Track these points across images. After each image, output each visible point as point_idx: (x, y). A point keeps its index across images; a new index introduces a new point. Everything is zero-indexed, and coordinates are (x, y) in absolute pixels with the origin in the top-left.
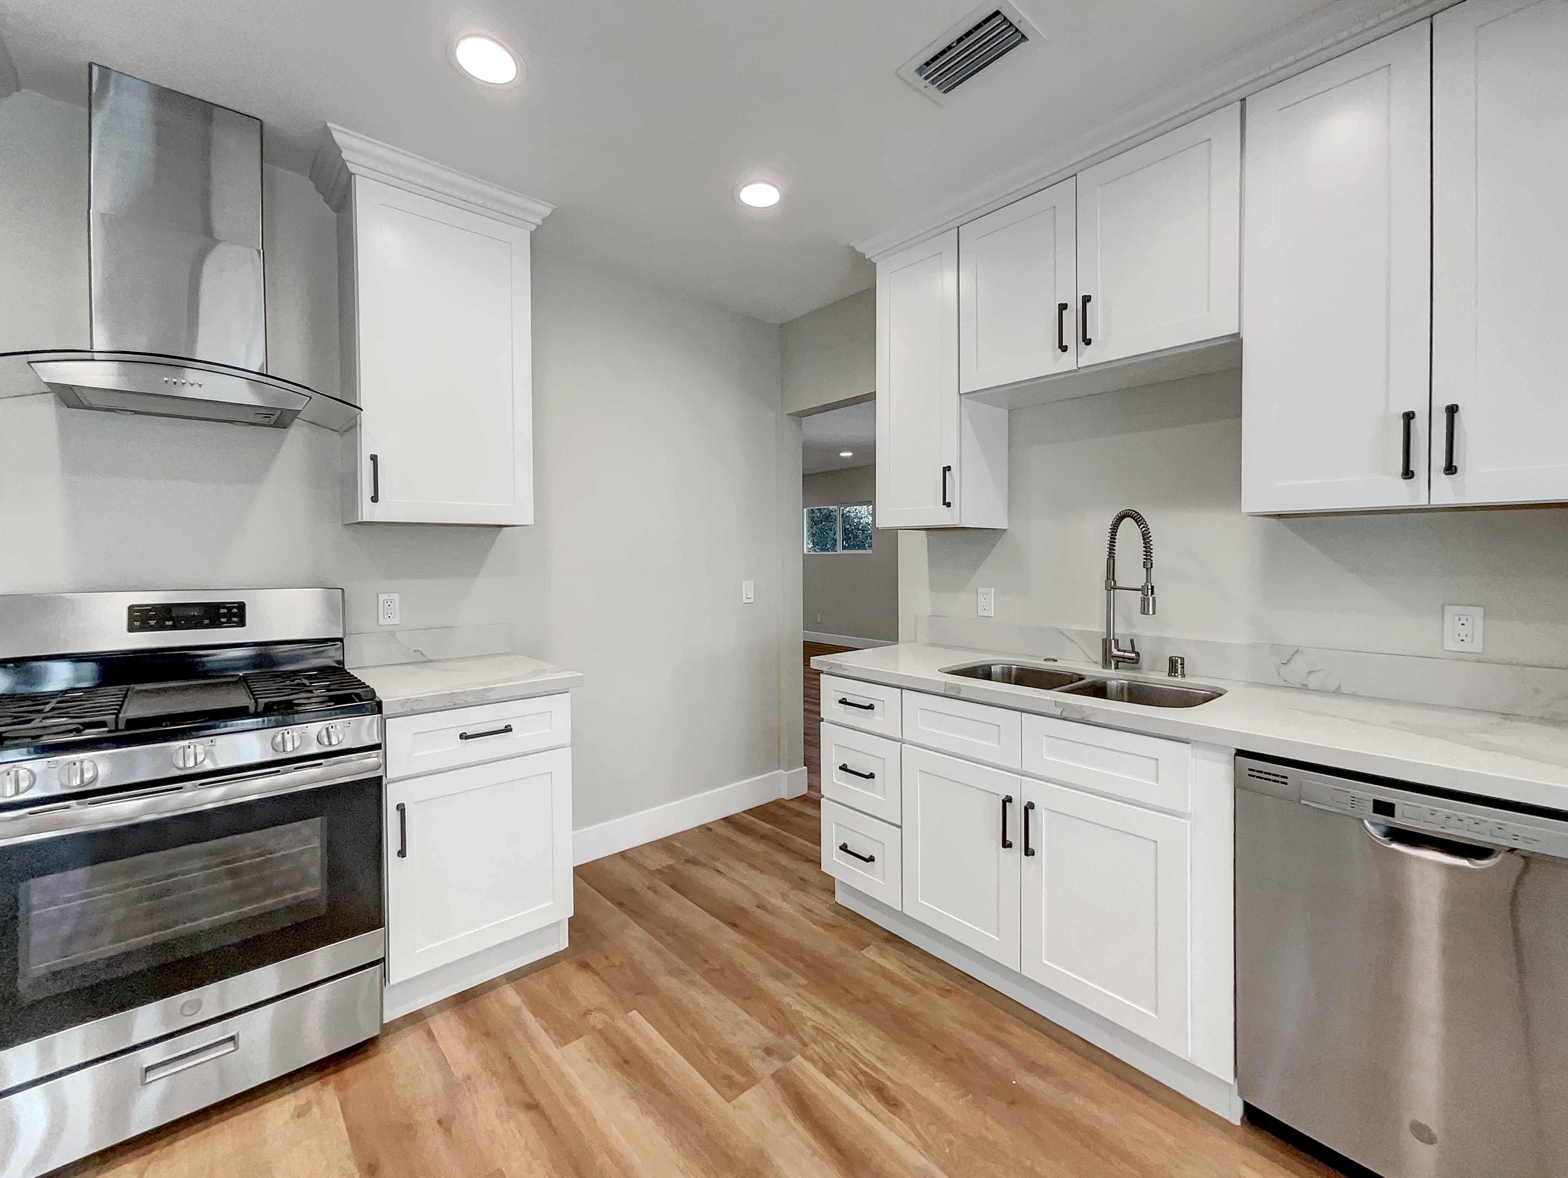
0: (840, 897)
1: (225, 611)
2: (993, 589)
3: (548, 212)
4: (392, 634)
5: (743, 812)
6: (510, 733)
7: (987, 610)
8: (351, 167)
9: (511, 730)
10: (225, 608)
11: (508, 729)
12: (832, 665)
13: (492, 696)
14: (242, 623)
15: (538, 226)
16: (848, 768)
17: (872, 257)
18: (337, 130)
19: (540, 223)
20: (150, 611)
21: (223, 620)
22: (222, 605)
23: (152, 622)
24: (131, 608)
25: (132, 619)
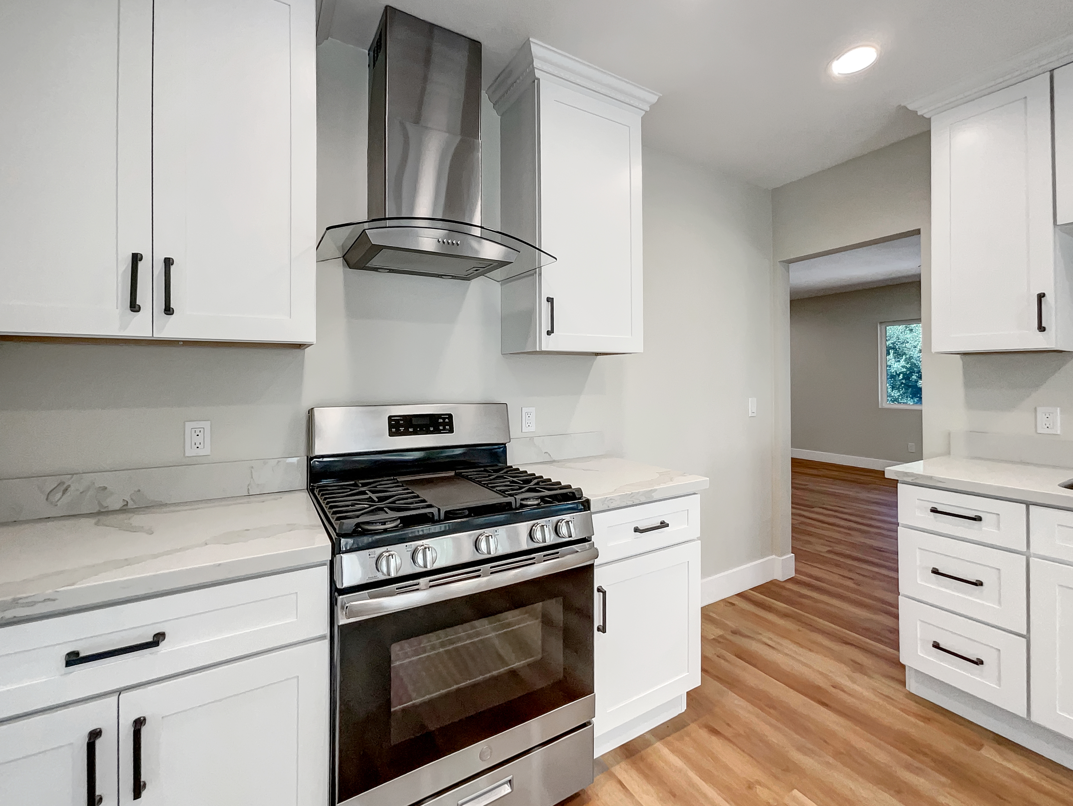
0: (913, 686)
1: (442, 421)
2: (1058, 408)
3: (654, 99)
4: (531, 438)
5: (750, 589)
6: (668, 527)
7: (1051, 429)
8: (538, 74)
9: (667, 525)
10: (441, 418)
11: (663, 525)
12: (906, 474)
13: (656, 496)
14: (451, 431)
15: (646, 112)
16: (940, 571)
17: (925, 113)
18: (535, 43)
19: (648, 109)
20: (401, 420)
21: (441, 428)
22: (439, 416)
23: (402, 429)
24: (390, 418)
25: (391, 427)
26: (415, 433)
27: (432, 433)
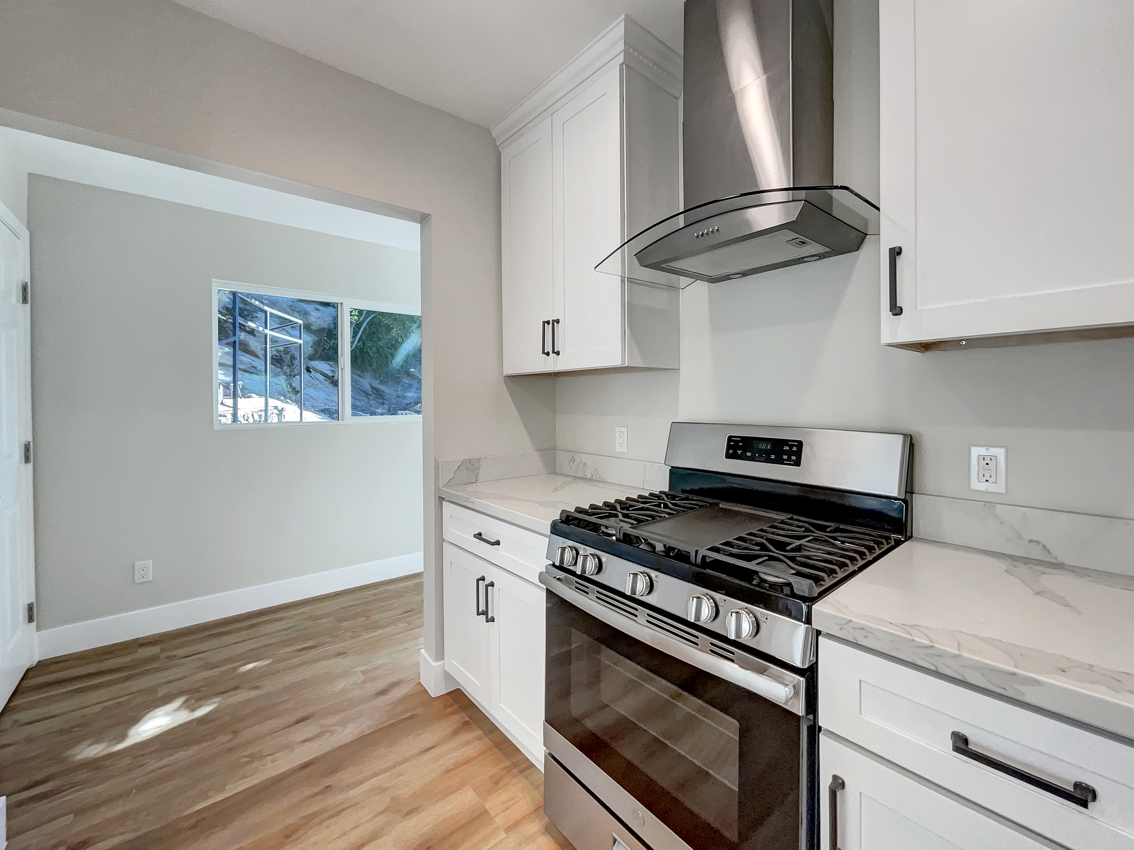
1: (789, 448)
10: (787, 445)
14: (798, 463)
20: (741, 441)
21: (785, 457)
22: (785, 442)
23: (739, 452)
24: (730, 438)
25: (729, 447)
26: (752, 459)
27: (774, 462)
